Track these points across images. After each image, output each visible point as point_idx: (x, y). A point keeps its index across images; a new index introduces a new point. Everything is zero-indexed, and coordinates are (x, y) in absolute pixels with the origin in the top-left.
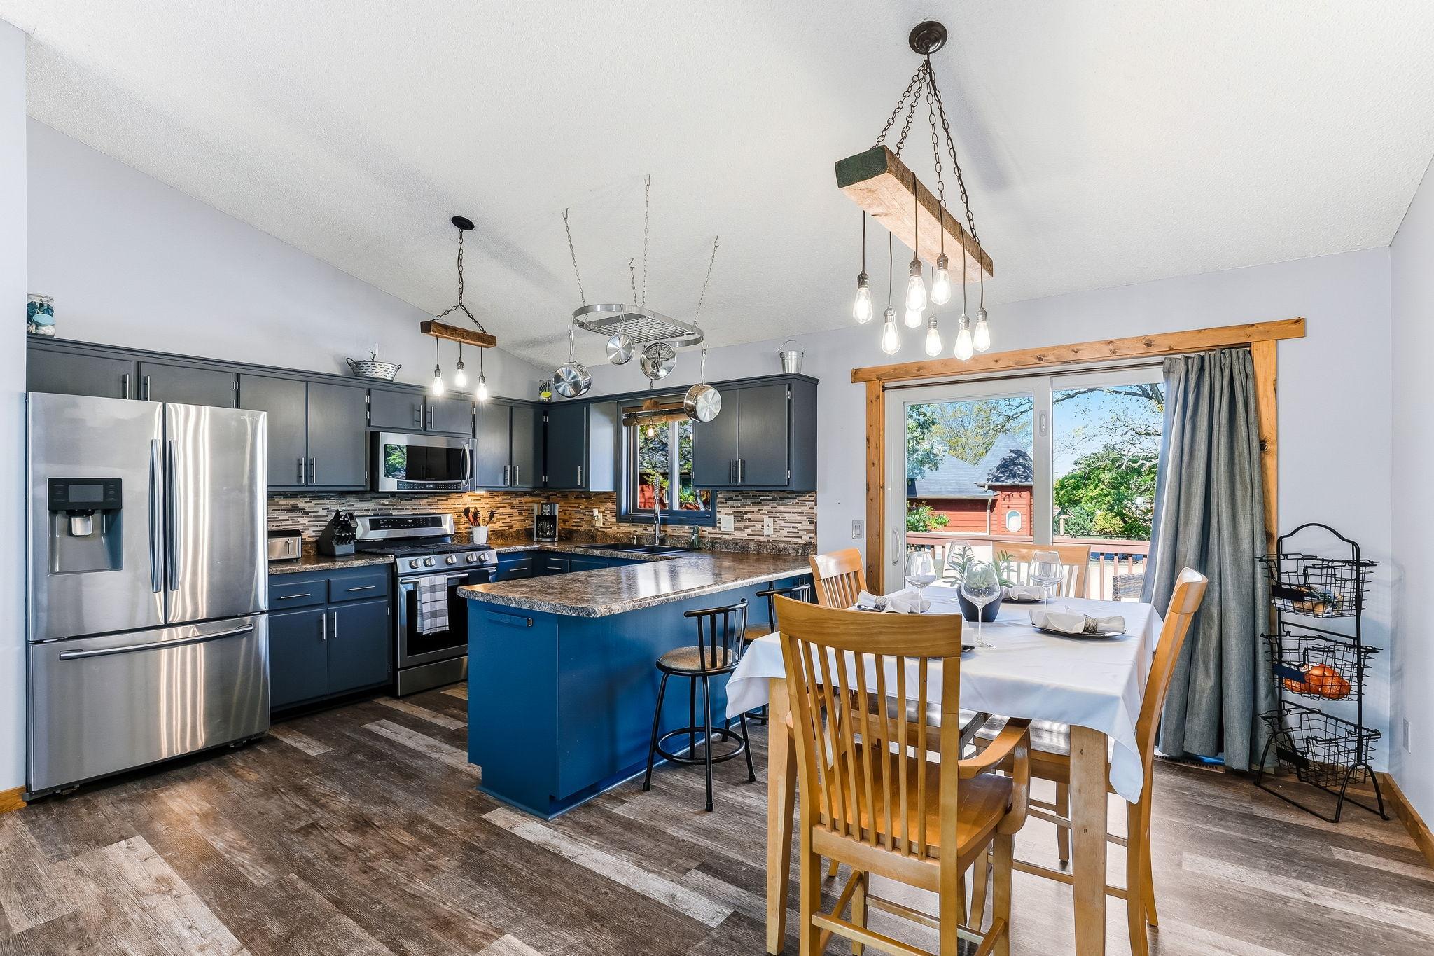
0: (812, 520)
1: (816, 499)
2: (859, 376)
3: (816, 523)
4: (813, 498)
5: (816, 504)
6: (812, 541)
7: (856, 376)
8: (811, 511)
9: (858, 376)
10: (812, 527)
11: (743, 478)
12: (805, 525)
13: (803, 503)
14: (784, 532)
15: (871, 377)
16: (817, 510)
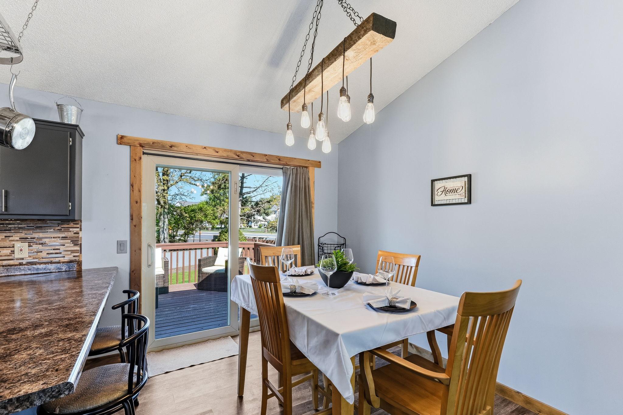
0: (76, 241)
1: (81, 226)
2: (125, 140)
3: (81, 244)
4: (78, 226)
5: (81, 230)
6: (77, 258)
7: (121, 140)
8: (76, 235)
9: (123, 140)
10: (77, 248)
11: (6, 207)
12: (70, 246)
13: (67, 230)
14: (44, 254)
15: (135, 143)
16: (81, 234)
